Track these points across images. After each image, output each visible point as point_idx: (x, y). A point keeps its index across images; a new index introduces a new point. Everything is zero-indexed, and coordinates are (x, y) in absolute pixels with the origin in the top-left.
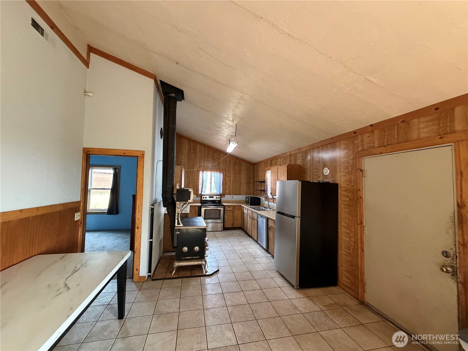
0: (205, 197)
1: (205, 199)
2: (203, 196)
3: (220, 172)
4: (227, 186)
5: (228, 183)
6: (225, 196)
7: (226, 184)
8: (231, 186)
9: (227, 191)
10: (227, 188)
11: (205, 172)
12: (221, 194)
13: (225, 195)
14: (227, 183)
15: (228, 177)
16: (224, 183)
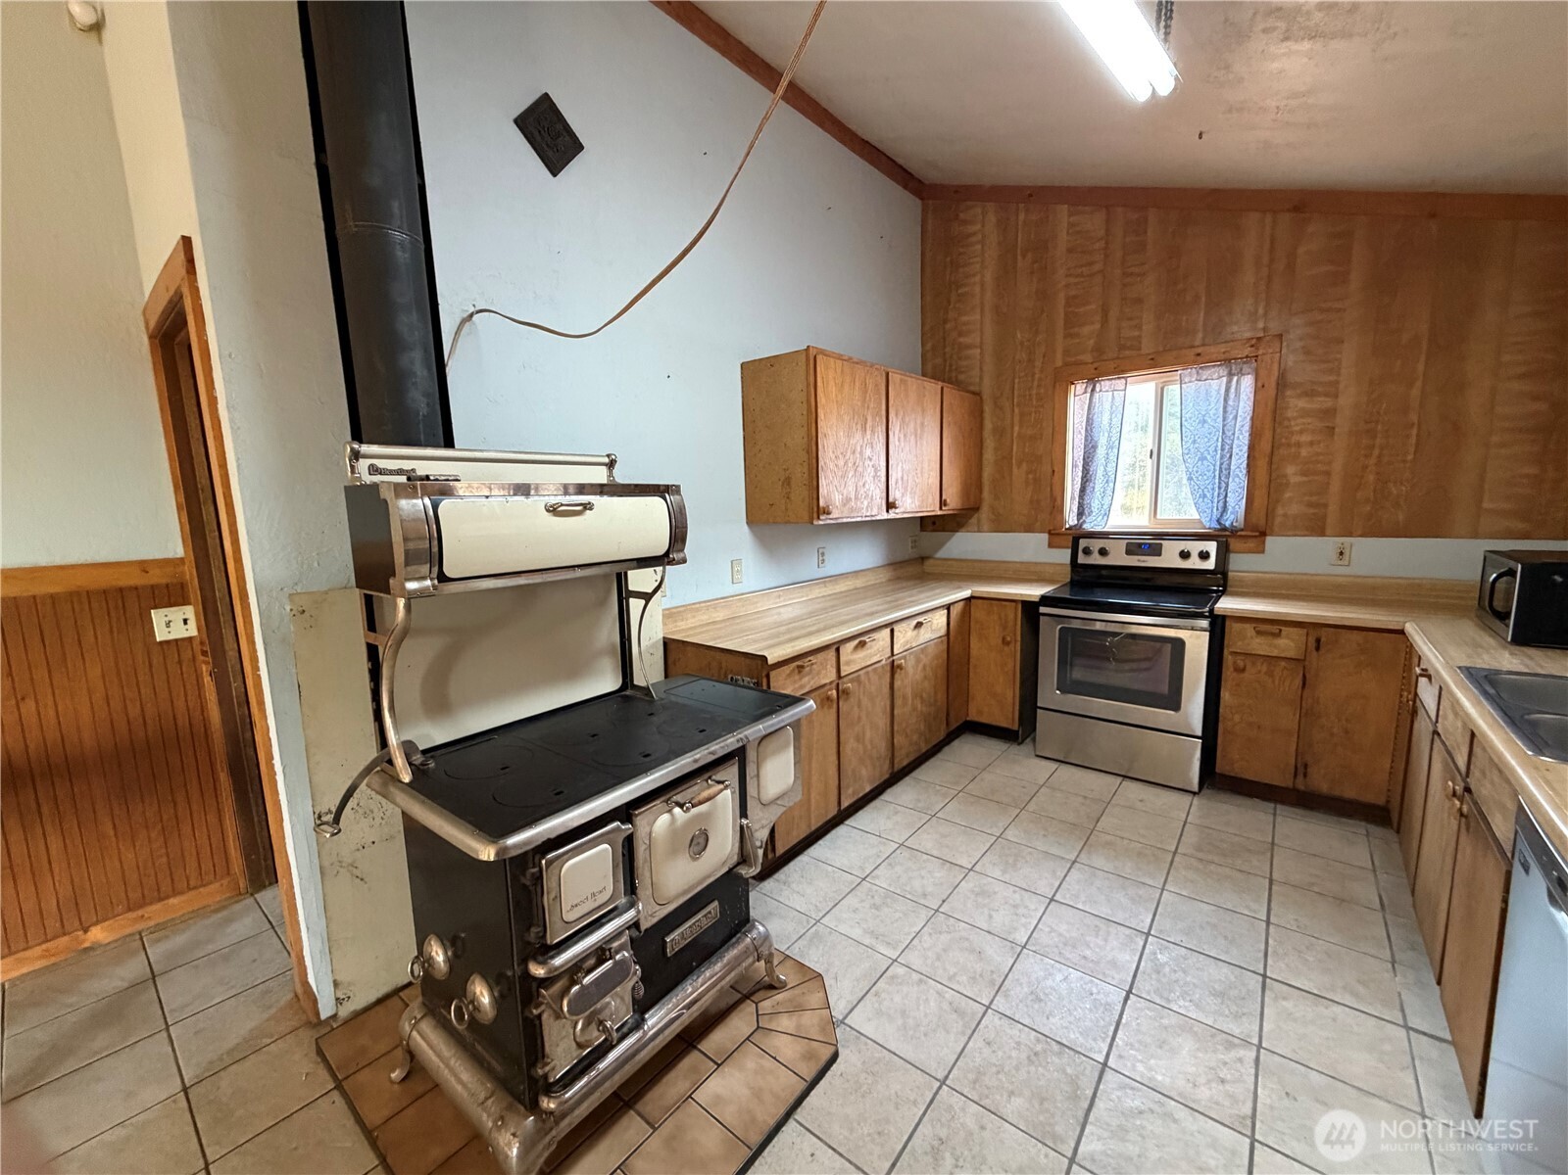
0: (1096, 545)
1: (1096, 559)
2: (1083, 543)
3: (1227, 361)
4: (1290, 470)
5: (1305, 438)
6: (1269, 539)
7: (1283, 451)
8: (1338, 466)
9: (1292, 506)
10: (1294, 479)
11: (1105, 385)
12: (1225, 529)
13: (1263, 534)
14: (1299, 445)
15: (1310, 394)
16: (1265, 445)
